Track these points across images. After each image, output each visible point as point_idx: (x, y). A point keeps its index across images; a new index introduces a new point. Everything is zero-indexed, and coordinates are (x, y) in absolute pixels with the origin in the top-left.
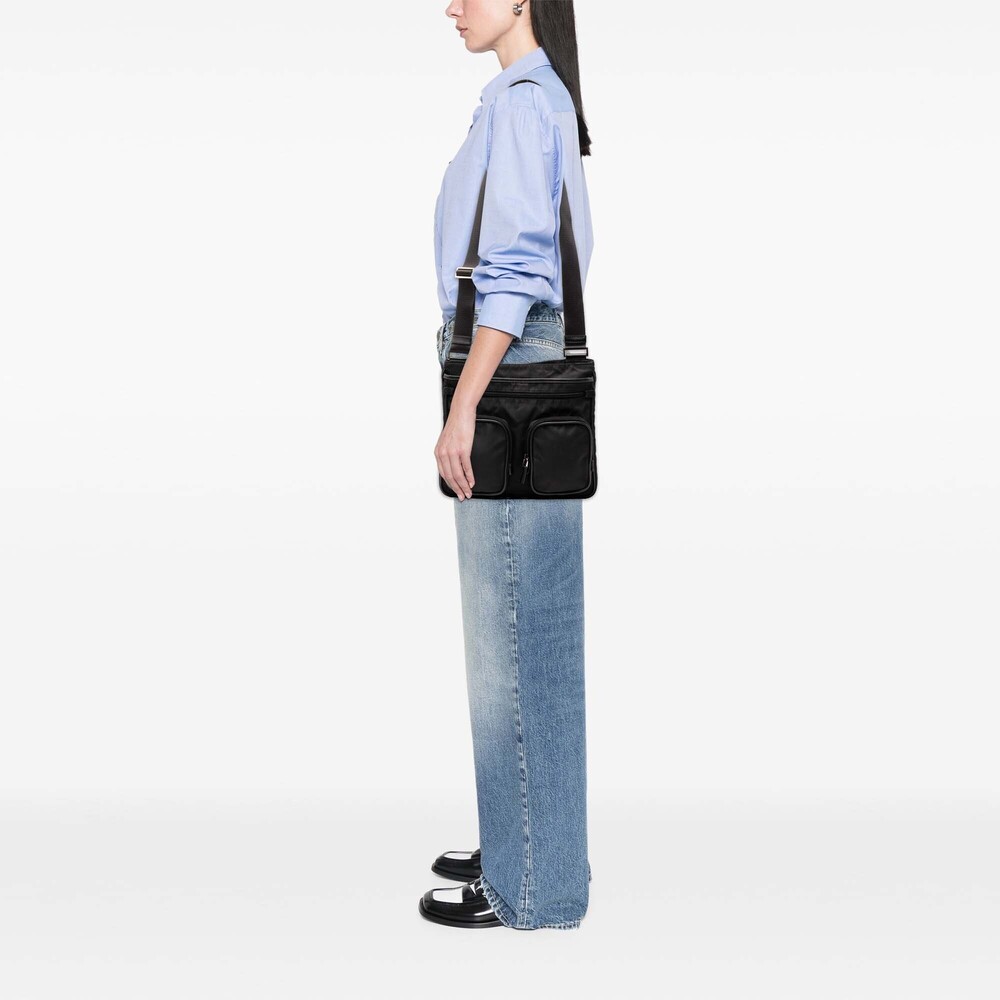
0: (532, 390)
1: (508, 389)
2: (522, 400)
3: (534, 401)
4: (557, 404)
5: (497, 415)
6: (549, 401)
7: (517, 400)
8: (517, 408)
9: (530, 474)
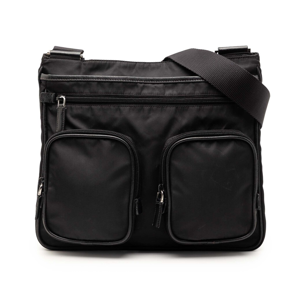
0: (168, 92)
1: (133, 92)
2: (155, 107)
3: (171, 109)
4: (205, 112)
5: (117, 130)
6: (194, 109)
7: (146, 108)
8: (146, 118)
9: (166, 213)
